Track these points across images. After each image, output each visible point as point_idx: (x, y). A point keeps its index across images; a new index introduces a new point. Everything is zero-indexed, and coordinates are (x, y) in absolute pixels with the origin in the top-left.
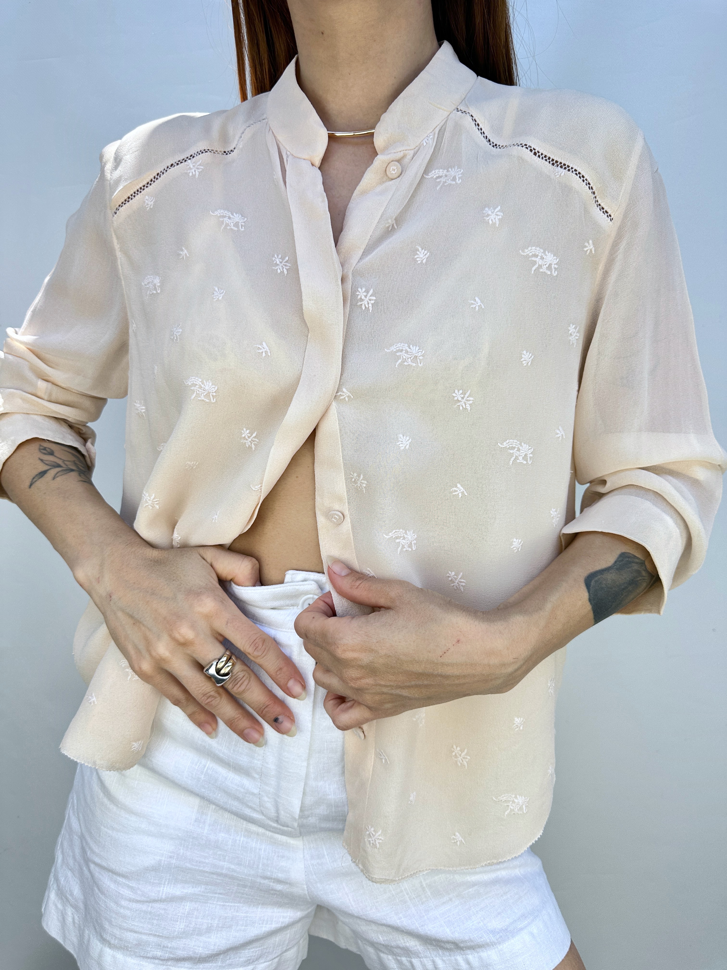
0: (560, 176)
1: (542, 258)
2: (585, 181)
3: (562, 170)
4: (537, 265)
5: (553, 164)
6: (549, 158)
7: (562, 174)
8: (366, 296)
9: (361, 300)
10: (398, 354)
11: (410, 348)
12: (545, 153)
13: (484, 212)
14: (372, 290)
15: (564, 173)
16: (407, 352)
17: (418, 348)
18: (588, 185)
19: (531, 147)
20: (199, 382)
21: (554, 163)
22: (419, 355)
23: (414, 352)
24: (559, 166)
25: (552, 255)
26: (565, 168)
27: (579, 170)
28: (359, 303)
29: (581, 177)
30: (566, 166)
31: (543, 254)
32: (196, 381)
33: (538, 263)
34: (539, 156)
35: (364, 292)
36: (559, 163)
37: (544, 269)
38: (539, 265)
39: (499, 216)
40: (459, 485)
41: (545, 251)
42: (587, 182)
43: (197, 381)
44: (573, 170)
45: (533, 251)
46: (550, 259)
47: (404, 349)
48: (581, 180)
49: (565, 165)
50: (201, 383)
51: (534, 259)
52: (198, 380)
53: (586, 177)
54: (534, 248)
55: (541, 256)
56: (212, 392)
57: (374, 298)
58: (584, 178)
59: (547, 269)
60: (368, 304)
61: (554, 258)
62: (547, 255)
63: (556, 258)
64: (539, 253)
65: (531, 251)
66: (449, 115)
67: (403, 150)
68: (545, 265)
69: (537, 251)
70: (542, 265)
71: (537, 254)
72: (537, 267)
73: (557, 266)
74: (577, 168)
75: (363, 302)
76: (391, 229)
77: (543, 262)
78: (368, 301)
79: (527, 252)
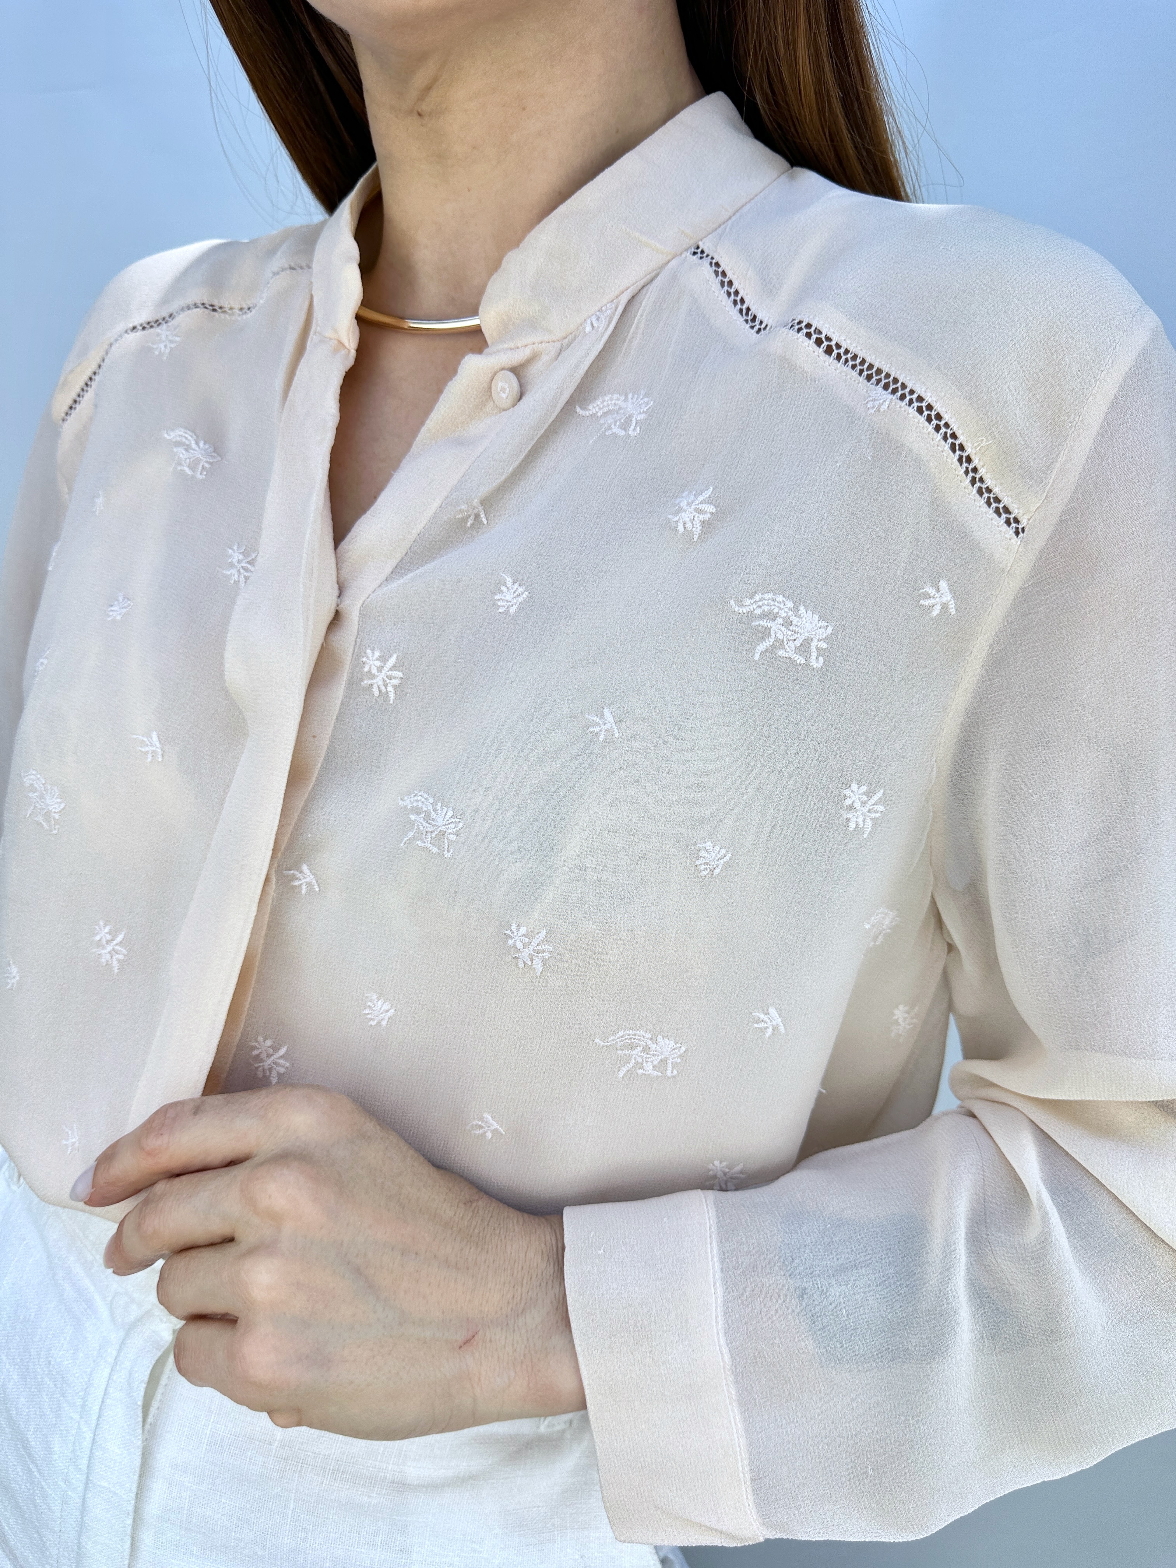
0: (878, 409)
1: (788, 623)
2: (943, 430)
3: (887, 396)
4: (772, 640)
5: (869, 378)
6: (863, 362)
7: (884, 407)
8: (380, 669)
9: (372, 676)
11: (434, 809)
12: (853, 350)
13: (677, 501)
14: (395, 656)
15: (888, 402)
16: (427, 817)
17: (447, 812)
18: (950, 440)
19: (820, 333)
20: (41, 784)
21: (871, 374)
22: (450, 831)
23: (441, 821)
24: (883, 382)
25: (816, 617)
26: (895, 391)
27: (929, 398)
28: (366, 682)
29: (933, 417)
30: (899, 385)
31: (791, 613)
32: (37, 783)
33: (773, 636)
34: (839, 357)
35: (377, 659)
36: (883, 375)
37: (789, 652)
38: (777, 639)
39: (705, 512)
40: (487, 1118)
41: (799, 606)
42: (949, 432)
43: (38, 780)
44: (915, 396)
45: (768, 603)
46: (810, 626)
47: (425, 809)
48: (930, 428)
49: (895, 382)
50: (43, 788)
51: (764, 624)
53: (946, 418)
54: (770, 595)
55: (784, 618)
56: (55, 812)
57: (400, 674)
58: (940, 421)
59: (797, 650)
60: (386, 686)
61: (819, 625)
62: (802, 615)
63: (826, 624)
64: (780, 609)
65: (760, 603)
66: (669, 262)
67: (534, 344)
68: (795, 640)
69: (776, 603)
70: (785, 640)
71: (776, 610)
72: (771, 643)
73: (824, 645)
74: (925, 392)
75: (374, 681)
76: (472, 525)
77: (790, 633)
78: (386, 679)
79: (749, 606)
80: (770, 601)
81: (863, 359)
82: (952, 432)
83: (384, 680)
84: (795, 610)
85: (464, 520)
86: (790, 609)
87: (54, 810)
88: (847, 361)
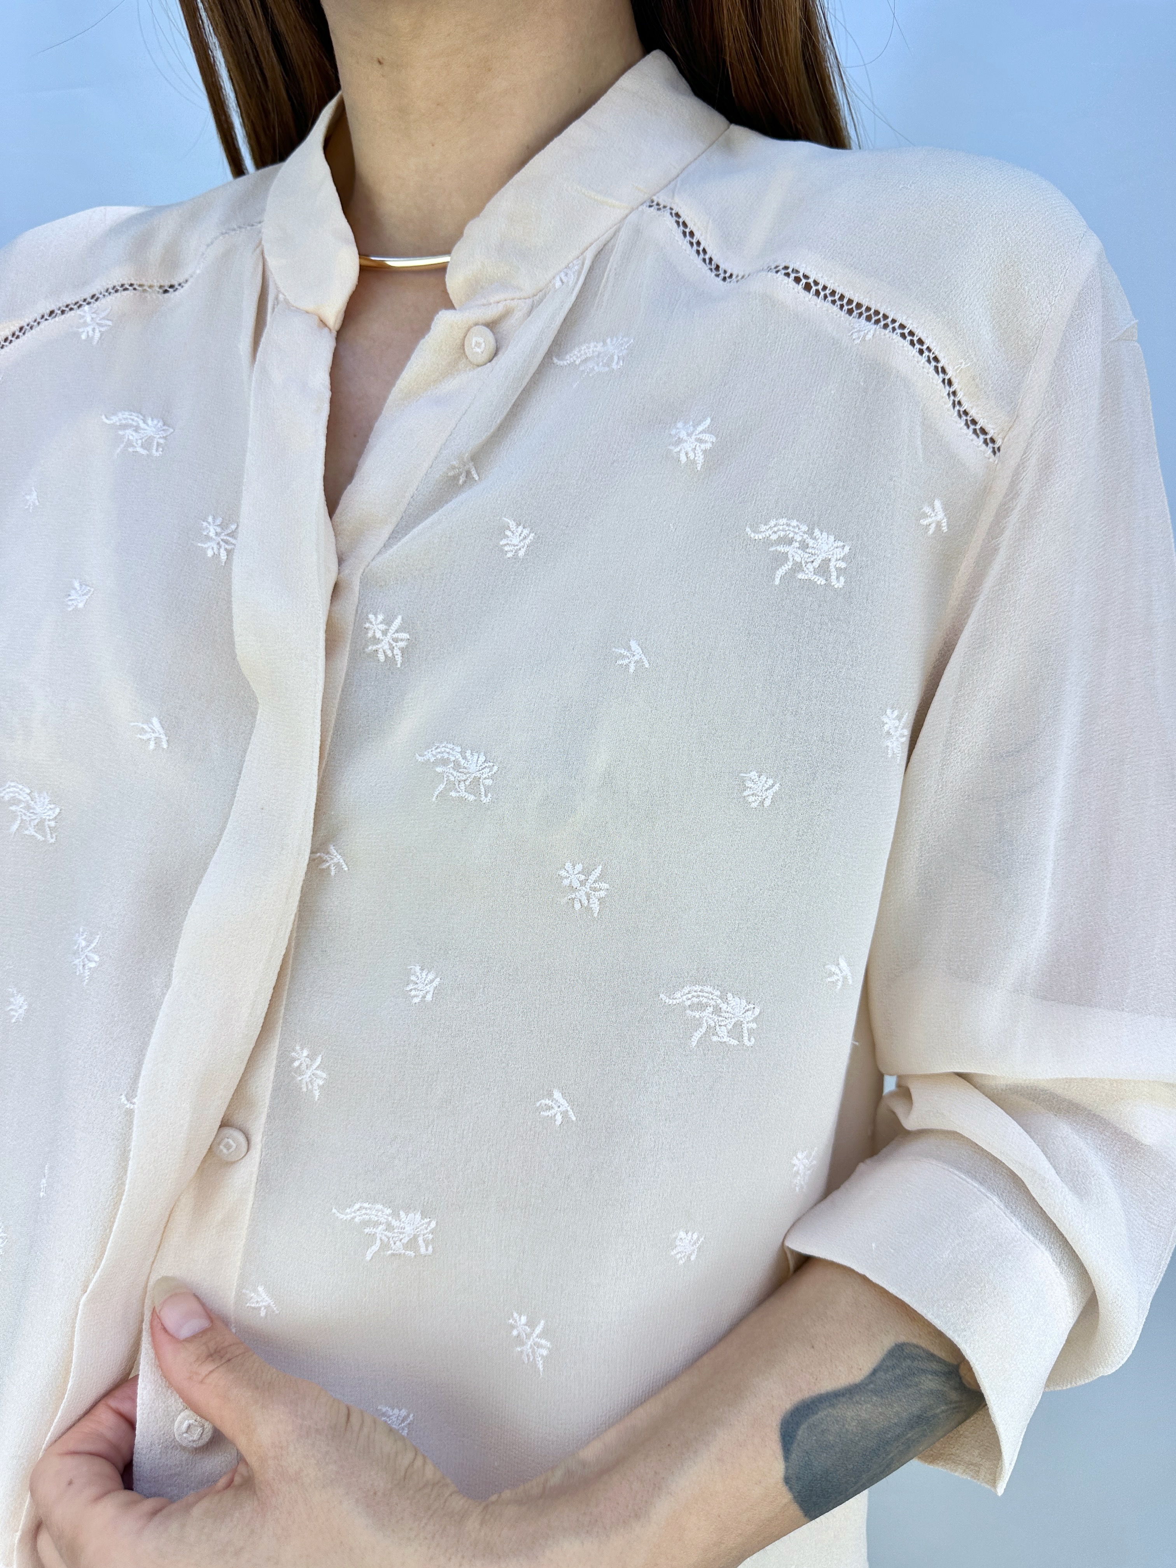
0: (864, 339)
1: (804, 546)
2: (926, 353)
3: (870, 326)
4: (790, 564)
5: (850, 312)
6: (842, 297)
7: (869, 336)
8: (385, 633)
9: (375, 640)
10: (439, 769)
11: (465, 758)
12: (831, 286)
13: (673, 432)
14: (400, 617)
15: (872, 332)
16: (457, 766)
17: (482, 759)
18: (933, 363)
19: (797, 272)
20: (25, 796)
21: (852, 308)
22: (484, 776)
23: (473, 768)
24: (865, 315)
25: (832, 538)
26: (877, 322)
27: (910, 325)
28: (371, 647)
29: (915, 342)
30: (881, 316)
31: (806, 536)
32: (19, 794)
33: (791, 559)
34: (817, 293)
35: (381, 623)
36: (864, 309)
37: (807, 574)
38: (795, 563)
39: (706, 442)
40: (557, 1095)
41: (813, 529)
42: (932, 356)
43: (21, 792)
44: (897, 325)
45: (781, 528)
46: (825, 547)
47: (453, 759)
48: (914, 350)
49: (877, 313)
50: (28, 798)
51: (781, 549)
52: (24, 791)
53: (928, 343)
54: (785, 521)
55: (800, 542)
56: (49, 820)
57: (406, 636)
58: (923, 345)
59: (816, 572)
60: (392, 649)
61: (835, 545)
62: (817, 537)
63: (842, 544)
64: (796, 533)
65: (776, 529)
66: (627, 216)
67: (505, 300)
68: (813, 562)
69: (791, 528)
70: (803, 562)
71: (791, 535)
72: (790, 567)
73: (843, 565)
74: (906, 320)
75: (379, 646)
76: (465, 482)
77: (807, 555)
78: (392, 642)
79: (765, 532)
80: (785, 526)
81: (842, 295)
82: (934, 356)
83: (390, 644)
84: (810, 533)
85: (456, 478)
86: (804, 533)
87: (48, 818)
88: (825, 297)
